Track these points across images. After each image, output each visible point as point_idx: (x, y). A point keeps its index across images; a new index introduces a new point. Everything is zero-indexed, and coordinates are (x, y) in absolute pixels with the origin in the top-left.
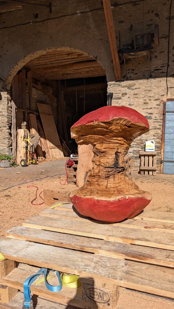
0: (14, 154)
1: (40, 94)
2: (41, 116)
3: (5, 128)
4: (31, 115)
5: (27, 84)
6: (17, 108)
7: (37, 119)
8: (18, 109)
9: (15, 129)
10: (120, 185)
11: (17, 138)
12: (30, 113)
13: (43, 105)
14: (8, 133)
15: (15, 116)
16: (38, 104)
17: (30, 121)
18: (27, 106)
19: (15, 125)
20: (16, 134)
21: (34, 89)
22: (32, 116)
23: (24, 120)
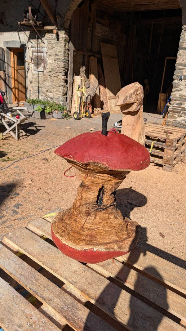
0: (69, 104)
1: (106, 30)
2: (103, 59)
3: (61, 75)
4: (92, 58)
5: (90, 19)
6: (75, 50)
7: (98, 63)
8: (77, 52)
9: (72, 76)
10: (99, 226)
11: (73, 86)
12: (90, 56)
13: (107, 45)
14: (64, 80)
15: (72, 61)
16: (101, 44)
17: (90, 65)
18: (89, 46)
19: (72, 70)
20: (72, 81)
21: (98, 24)
22: (92, 60)
23: (83, 65)
